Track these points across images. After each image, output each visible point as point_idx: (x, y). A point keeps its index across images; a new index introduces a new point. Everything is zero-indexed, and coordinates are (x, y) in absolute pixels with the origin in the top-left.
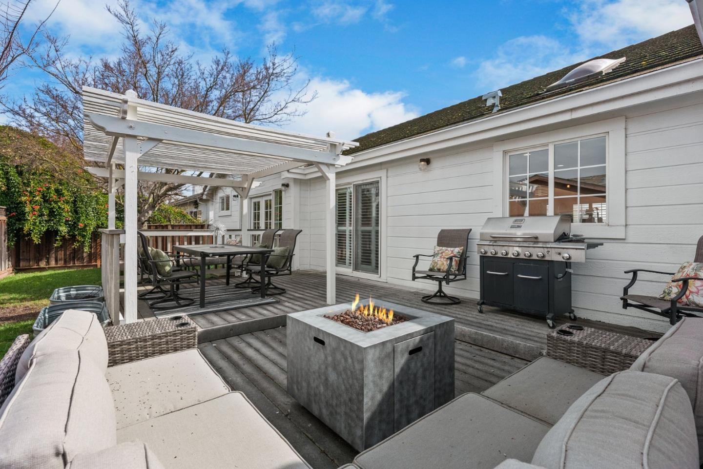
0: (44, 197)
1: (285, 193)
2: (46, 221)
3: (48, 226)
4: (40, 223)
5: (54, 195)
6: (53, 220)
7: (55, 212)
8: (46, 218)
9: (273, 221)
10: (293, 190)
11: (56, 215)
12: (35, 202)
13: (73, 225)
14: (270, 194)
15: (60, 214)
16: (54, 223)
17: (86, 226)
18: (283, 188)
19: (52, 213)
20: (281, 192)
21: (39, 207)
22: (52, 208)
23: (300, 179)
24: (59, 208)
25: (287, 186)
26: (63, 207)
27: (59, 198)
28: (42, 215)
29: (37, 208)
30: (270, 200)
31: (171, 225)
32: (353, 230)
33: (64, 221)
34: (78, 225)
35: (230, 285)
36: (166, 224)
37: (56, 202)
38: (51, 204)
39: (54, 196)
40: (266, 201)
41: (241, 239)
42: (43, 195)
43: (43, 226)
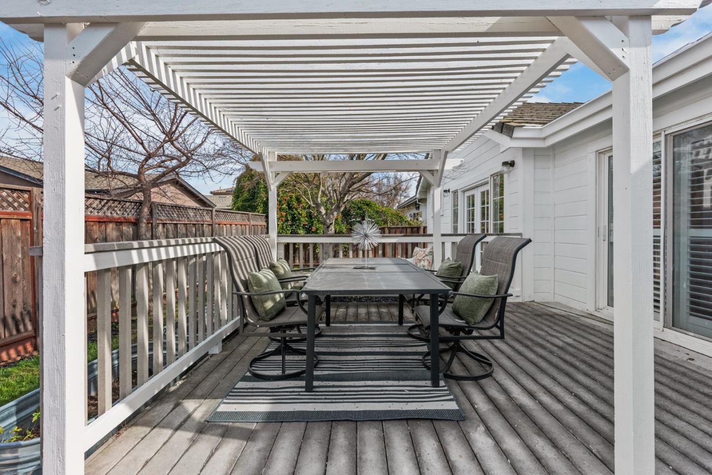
0: (288, 205)
1: (509, 176)
2: (290, 225)
3: (292, 229)
4: (286, 228)
5: (295, 202)
6: (294, 225)
7: (296, 217)
8: (290, 223)
9: (491, 222)
10: (523, 169)
11: (297, 220)
12: (283, 210)
13: (308, 228)
14: (486, 183)
15: (299, 219)
16: (295, 227)
17: (317, 229)
18: (505, 169)
19: (293, 219)
20: (502, 176)
21: (285, 213)
22: (294, 214)
23: (535, 149)
24: (299, 214)
25: (512, 164)
26: (301, 212)
27: (299, 205)
28: (287, 221)
29: (284, 214)
30: (488, 191)
31: (388, 228)
32: (665, 237)
33: (302, 225)
34: (312, 229)
35: (404, 325)
36: (383, 227)
37: (296, 209)
38: (293, 211)
39: (295, 204)
40: (483, 193)
41: (432, 249)
42: (288, 203)
43: (288, 230)
